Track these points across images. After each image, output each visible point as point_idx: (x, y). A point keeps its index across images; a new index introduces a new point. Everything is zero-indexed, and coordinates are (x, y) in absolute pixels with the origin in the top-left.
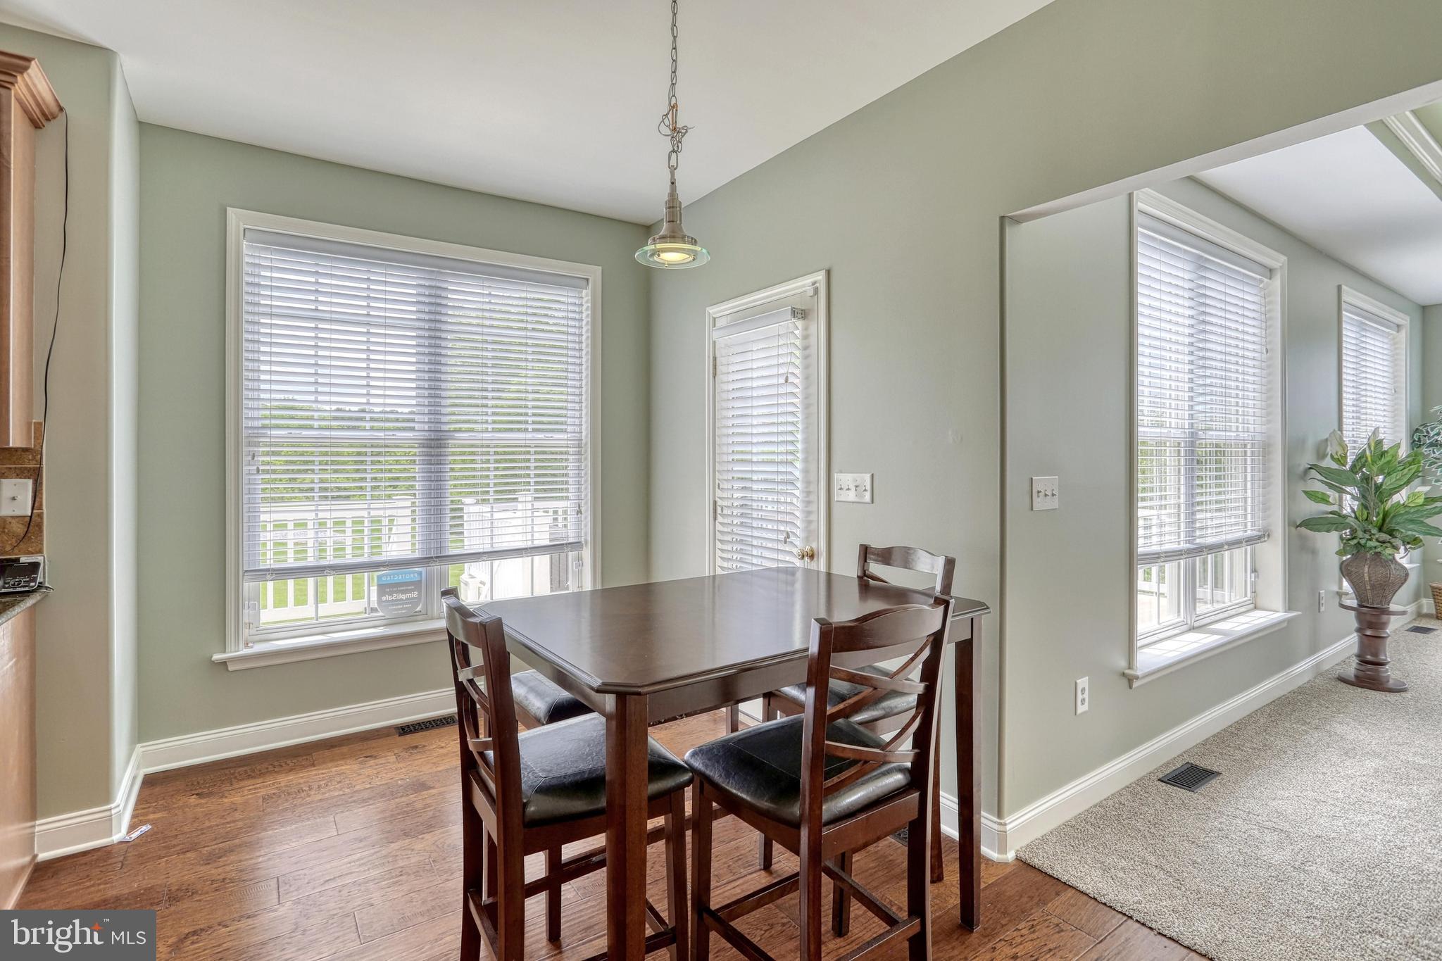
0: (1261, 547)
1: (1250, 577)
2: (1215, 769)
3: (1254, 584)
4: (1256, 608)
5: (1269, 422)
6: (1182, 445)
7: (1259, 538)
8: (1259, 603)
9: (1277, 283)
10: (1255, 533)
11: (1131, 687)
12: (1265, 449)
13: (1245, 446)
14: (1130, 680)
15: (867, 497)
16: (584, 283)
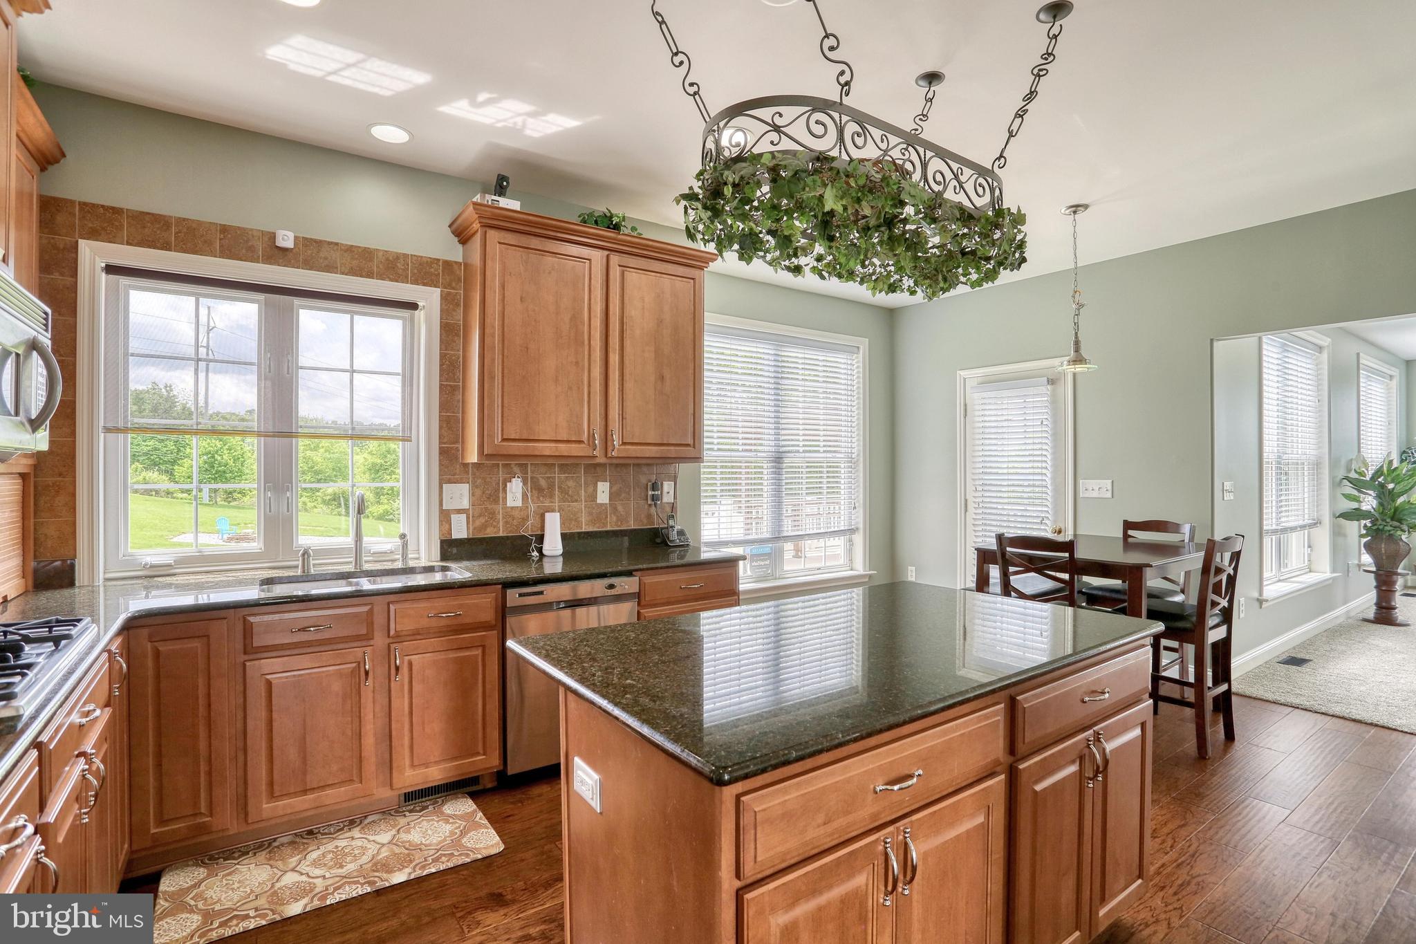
0: (1314, 531)
1: (1307, 551)
2: (1307, 657)
3: (1309, 555)
4: (1310, 571)
5: (1319, 448)
6: (1274, 463)
7: (1315, 524)
8: (1313, 567)
9: (1325, 356)
10: (1311, 521)
11: (1261, 607)
12: (1317, 465)
13: (1303, 464)
14: (1260, 602)
15: (1109, 495)
16: (856, 349)
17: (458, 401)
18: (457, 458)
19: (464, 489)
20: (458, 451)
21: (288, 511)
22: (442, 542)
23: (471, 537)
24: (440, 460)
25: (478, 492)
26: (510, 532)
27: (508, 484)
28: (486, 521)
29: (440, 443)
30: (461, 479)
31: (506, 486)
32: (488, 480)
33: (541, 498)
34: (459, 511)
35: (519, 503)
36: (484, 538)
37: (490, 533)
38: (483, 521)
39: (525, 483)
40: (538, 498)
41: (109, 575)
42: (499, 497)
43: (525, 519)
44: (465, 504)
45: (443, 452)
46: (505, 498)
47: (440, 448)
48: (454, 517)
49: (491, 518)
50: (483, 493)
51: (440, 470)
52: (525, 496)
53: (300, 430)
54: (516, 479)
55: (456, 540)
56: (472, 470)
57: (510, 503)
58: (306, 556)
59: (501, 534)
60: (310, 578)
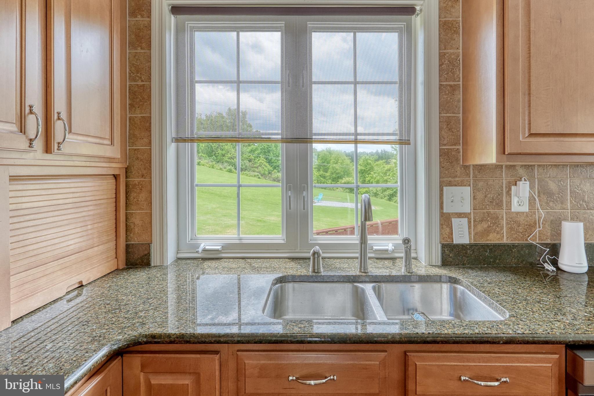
17: (459, 101)
18: (457, 160)
19: (466, 191)
20: (459, 152)
21: (304, 209)
22: (444, 246)
23: (472, 242)
24: (440, 162)
25: (480, 196)
26: (515, 239)
27: (513, 188)
28: (489, 227)
29: (441, 144)
30: (462, 181)
31: (510, 189)
32: (491, 182)
33: (551, 204)
34: (460, 215)
35: (525, 208)
36: (487, 246)
37: (493, 239)
38: (486, 226)
39: (532, 187)
40: (547, 203)
41: (181, 255)
42: (502, 201)
43: (532, 226)
44: (467, 208)
45: (444, 154)
46: (509, 203)
47: (440, 149)
48: (455, 221)
49: (494, 224)
50: (486, 196)
51: (440, 172)
52: (532, 201)
53: (314, 137)
54: (523, 182)
55: (457, 245)
56: (474, 173)
57: (515, 207)
58: (316, 256)
59: (505, 241)
60: (319, 279)
